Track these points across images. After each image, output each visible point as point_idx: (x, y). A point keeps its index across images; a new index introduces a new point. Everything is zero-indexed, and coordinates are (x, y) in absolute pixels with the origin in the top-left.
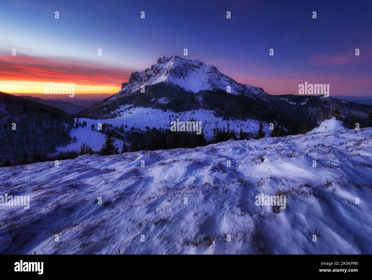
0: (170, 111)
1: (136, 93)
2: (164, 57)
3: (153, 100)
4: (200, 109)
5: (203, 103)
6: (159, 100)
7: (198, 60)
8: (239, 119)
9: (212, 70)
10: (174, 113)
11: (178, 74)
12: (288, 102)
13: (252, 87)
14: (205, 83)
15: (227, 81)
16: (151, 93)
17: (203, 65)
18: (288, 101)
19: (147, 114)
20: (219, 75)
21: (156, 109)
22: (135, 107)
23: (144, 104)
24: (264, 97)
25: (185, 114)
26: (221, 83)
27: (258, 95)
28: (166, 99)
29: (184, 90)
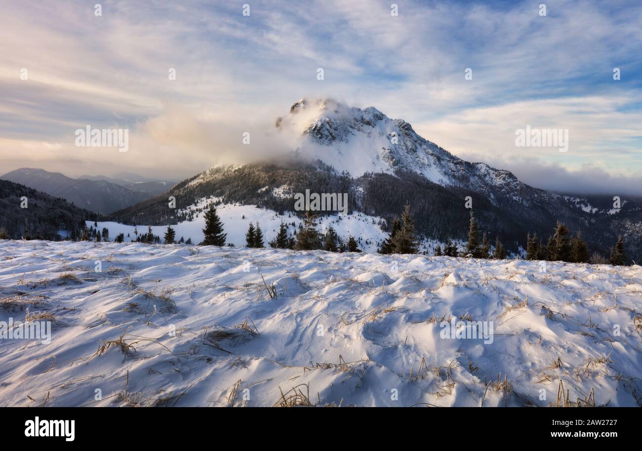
1: (236, 173)
2: (303, 102)
3: (264, 189)
4: (356, 214)
5: (364, 199)
6: (276, 190)
7: (373, 109)
8: (433, 238)
9: (400, 130)
10: (298, 219)
11: (327, 136)
12: (578, 206)
13: (493, 169)
14: (381, 158)
15: (432, 155)
16: (263, 175)
17: (383, 121)
18: (578, 203)
19: (243, 217)
20: (416, 142)
21: (264, 210)
22: (226, 203)
23: (244, 199)
24: (516, 193)
25: (320, 223)
26: (418, 159)
27: (501, 187)
28: (289, 189)
29: (333, 170)
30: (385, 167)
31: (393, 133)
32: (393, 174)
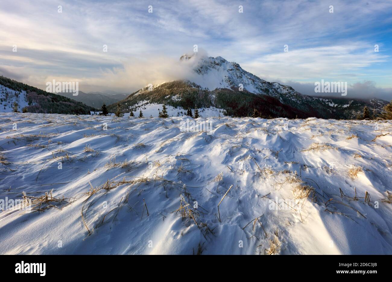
0: (181, 108)
1: (155, 89)
2: (186, 55)
3: (168, 97)
4: (211, 107)
5: (216, 101)
6: (173, 97)
7: (220, 57)
9: (234, 67)
10: (184, 110)
11: (197, 71)
13: (282, 85)
14: (224, 81)
15: (250, 79)
16: (167, 90)
17: (225, 63)
18: (327, 102)
19: (159, 110)
20: (242, 73)
21: (168, 106)
22: (151, 103)
23: (159, 101)
24: (294, 97)
26: (243, 81)
27: (286, 94)
28: (180, 97)
29: (201, 87)
30: (226, 85)
31: (230, 69)
32: (230, 89)
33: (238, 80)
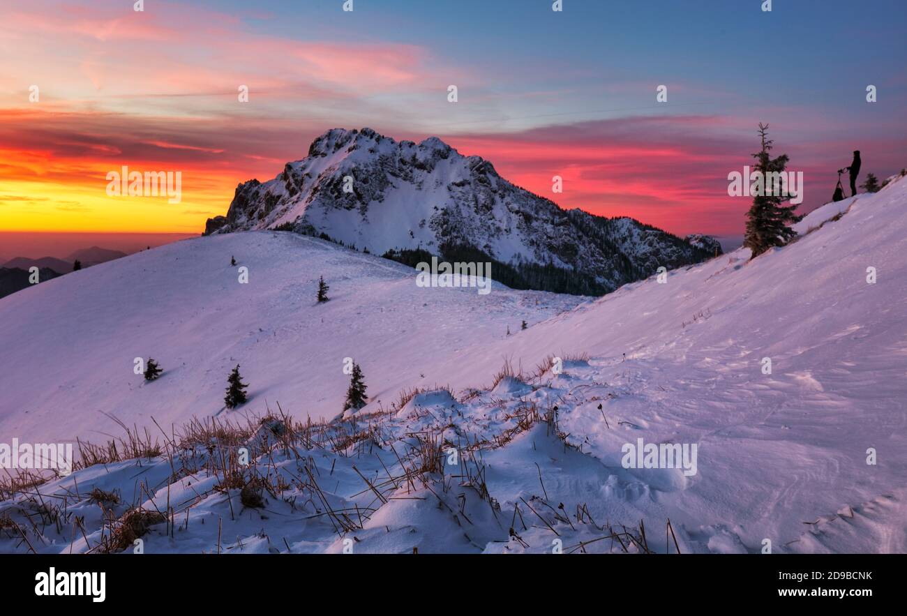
9: (472, 175)
15: (517, 212)
17: (449, 159)
20: (496, 191)
30: (428, 240)
31: (459, 180)
33: (478, 216)
